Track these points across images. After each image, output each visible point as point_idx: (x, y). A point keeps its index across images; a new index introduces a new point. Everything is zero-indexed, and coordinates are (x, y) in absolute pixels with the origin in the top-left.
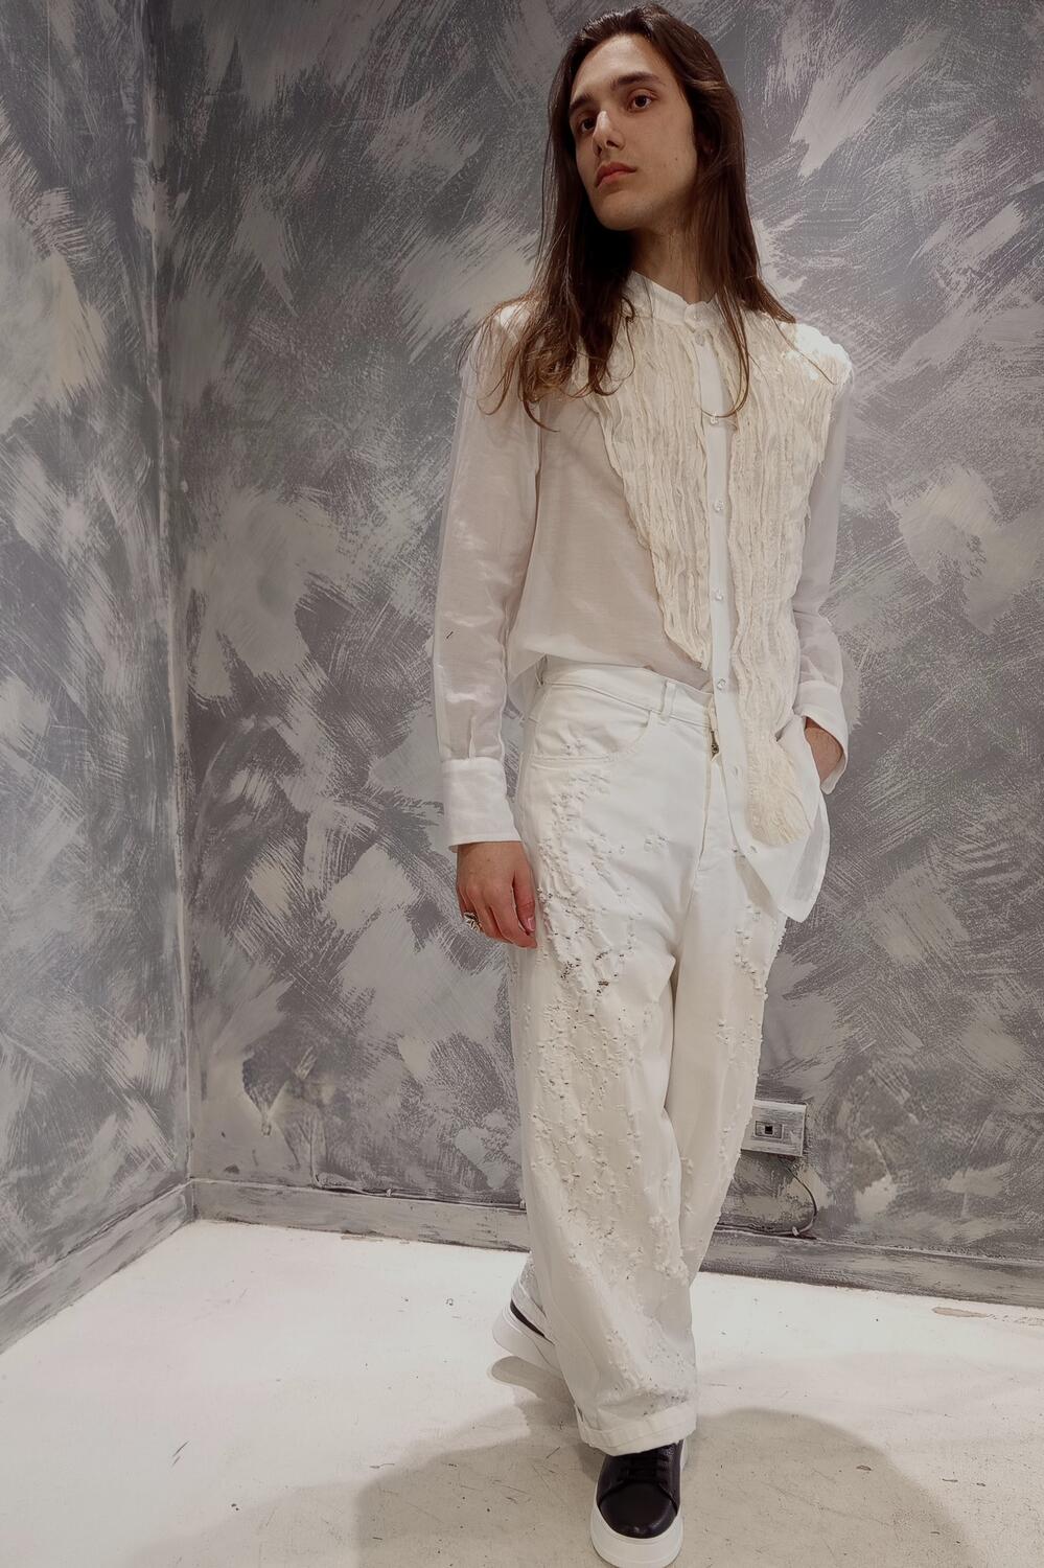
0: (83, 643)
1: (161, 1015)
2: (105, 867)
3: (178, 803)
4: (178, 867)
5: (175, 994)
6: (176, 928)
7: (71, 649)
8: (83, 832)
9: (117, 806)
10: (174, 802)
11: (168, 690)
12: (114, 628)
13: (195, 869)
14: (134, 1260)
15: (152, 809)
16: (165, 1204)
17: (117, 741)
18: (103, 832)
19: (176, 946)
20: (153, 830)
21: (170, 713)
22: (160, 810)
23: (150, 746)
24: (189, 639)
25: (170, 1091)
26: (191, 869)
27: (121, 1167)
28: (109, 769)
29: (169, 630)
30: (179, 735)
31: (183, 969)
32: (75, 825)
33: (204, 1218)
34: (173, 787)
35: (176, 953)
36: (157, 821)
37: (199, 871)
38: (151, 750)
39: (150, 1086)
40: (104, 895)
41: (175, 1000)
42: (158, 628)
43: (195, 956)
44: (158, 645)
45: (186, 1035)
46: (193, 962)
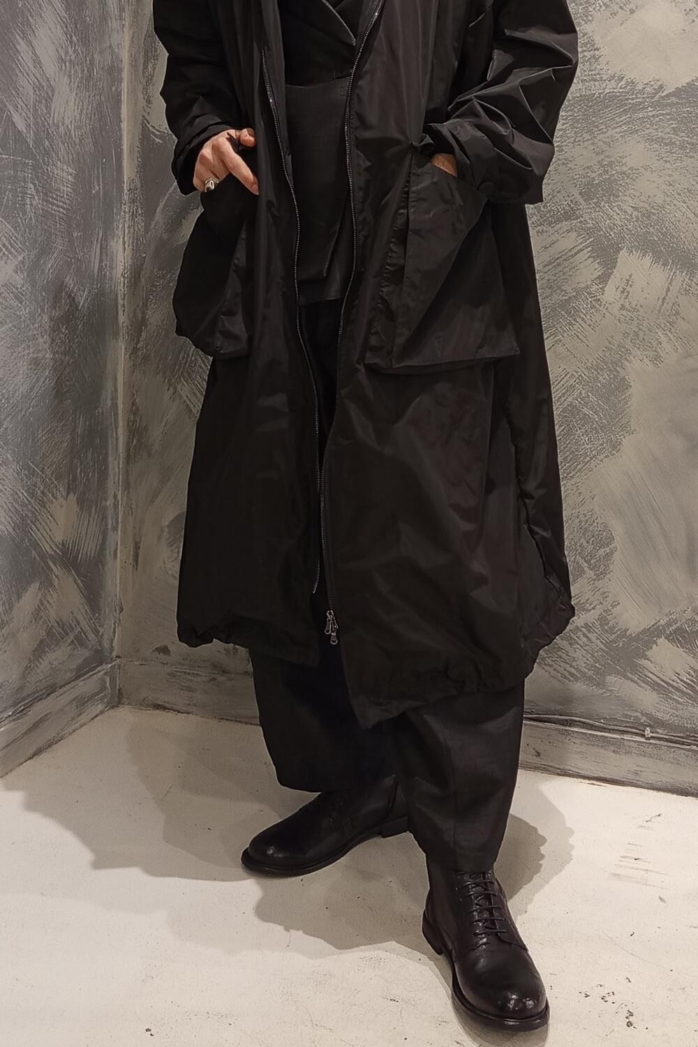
0: (32, 67)
1: (94, 472)
2: (43, 310)
3: (124, 243)
4: (121, 313)
5: (110, 452)
6: (115, 379)
7: (19, 74)
8: (22, 271)
9: (59, 244)
10: (121, 240)
11: (121, 121)
12: (67, 52)
13: (140, 315)
14: (50, 746)
15: (96, 248)
16: (86, 686)
17: (64, 174)
18: (43, 271)
19: (114, 399)
20: (96, 270)
21: (121, 145)
22: (104, 249)
23: (99, 182)
24: (145, 67)
25: (98, 560)
26: (135, 315)
27: (41, 641)
28: (53, 204)
29: (125, 57)
30: (129, 170)
31: (121, 423)
32: (13, 263)
33: (128, 704)
34: (120, 227)
35: (115, 406)
36: (101, 261)
37: (144, 317)
38: (99, 186)
39: (78, 551)
40: (40, 340)
41: (110, 459)
42: (113, 53)
43: (134, 410)
44: (113, 71)
45: (119, 498)
46: (132, 417)
